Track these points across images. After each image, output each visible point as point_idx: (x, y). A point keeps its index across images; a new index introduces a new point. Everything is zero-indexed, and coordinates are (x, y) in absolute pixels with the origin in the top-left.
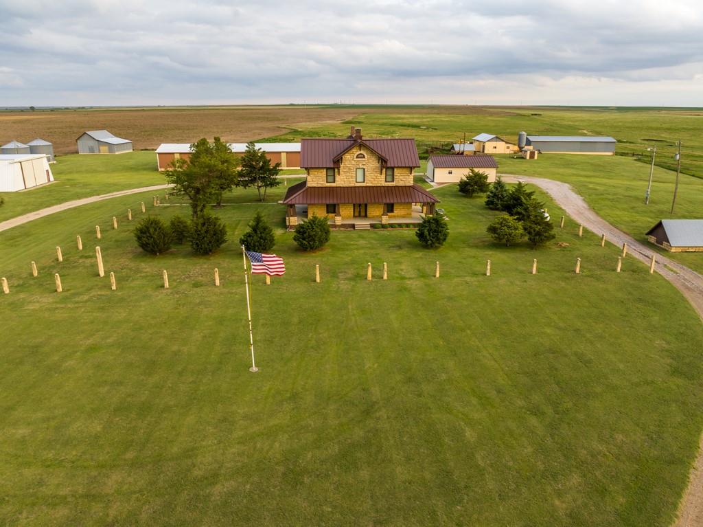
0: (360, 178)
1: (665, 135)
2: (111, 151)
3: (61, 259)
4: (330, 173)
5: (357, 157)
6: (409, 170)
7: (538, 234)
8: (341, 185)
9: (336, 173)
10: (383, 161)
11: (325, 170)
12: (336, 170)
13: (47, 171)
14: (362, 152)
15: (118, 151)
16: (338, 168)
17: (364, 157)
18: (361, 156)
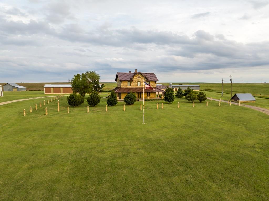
0: (139, 85)
1: (210, 88)
2: (18, 90)
3: (37, 109)
4: (129, 83)
5: (138, 78)
6: (155, 82)
7: (202, 98)
8: (133, 87)
9: (131, 83)
10: (146, 79)
11: (127, 82)
12: (131, 82)
13: (1, 92)
14: (140, 76)
15: (21, 90)
16: (132, 81)
17: (140, 78)
18: (139, 77)
